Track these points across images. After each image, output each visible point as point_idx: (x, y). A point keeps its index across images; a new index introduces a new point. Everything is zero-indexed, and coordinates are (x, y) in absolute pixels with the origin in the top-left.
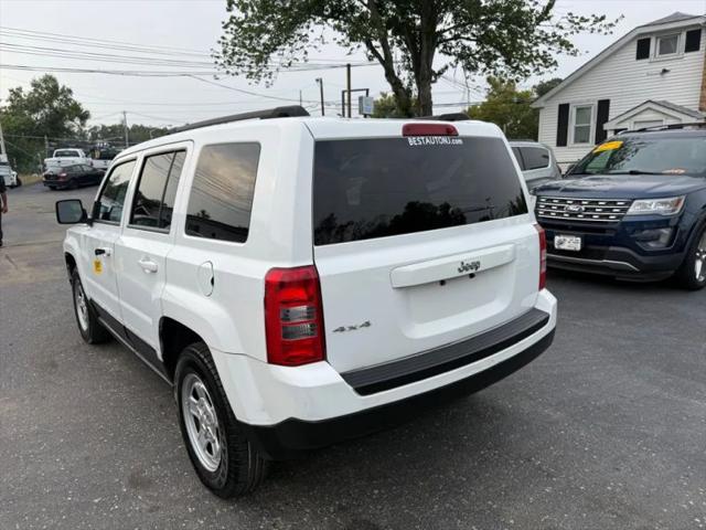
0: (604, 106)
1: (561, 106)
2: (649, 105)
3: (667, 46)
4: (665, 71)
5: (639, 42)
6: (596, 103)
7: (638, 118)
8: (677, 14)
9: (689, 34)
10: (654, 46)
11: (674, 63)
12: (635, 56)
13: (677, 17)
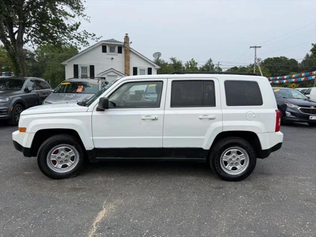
0: (92, 68)
1: (74, 65)
2: (112, 70)
3: (112, 50)
4: (112, 59)
5: (103, 46)
6: (89, 66)
7: (109, 74)
8: (112, 39)
9: (118, 47)
10: (108, 49)
11: (115, 56)
12: (101, 51)
13: (112, 40)
